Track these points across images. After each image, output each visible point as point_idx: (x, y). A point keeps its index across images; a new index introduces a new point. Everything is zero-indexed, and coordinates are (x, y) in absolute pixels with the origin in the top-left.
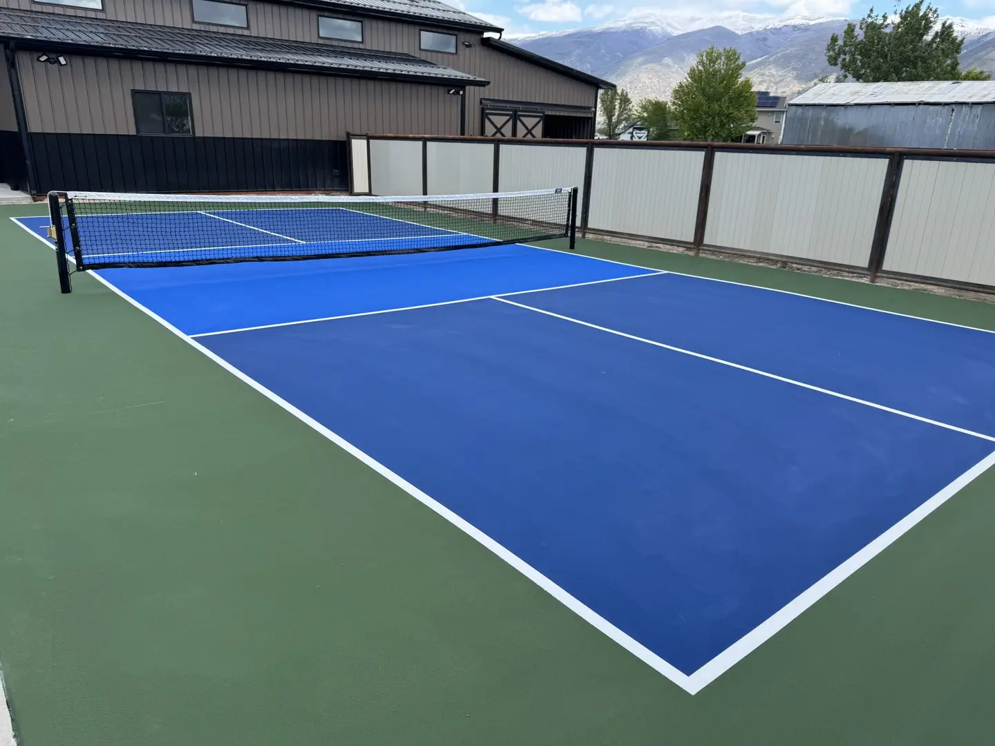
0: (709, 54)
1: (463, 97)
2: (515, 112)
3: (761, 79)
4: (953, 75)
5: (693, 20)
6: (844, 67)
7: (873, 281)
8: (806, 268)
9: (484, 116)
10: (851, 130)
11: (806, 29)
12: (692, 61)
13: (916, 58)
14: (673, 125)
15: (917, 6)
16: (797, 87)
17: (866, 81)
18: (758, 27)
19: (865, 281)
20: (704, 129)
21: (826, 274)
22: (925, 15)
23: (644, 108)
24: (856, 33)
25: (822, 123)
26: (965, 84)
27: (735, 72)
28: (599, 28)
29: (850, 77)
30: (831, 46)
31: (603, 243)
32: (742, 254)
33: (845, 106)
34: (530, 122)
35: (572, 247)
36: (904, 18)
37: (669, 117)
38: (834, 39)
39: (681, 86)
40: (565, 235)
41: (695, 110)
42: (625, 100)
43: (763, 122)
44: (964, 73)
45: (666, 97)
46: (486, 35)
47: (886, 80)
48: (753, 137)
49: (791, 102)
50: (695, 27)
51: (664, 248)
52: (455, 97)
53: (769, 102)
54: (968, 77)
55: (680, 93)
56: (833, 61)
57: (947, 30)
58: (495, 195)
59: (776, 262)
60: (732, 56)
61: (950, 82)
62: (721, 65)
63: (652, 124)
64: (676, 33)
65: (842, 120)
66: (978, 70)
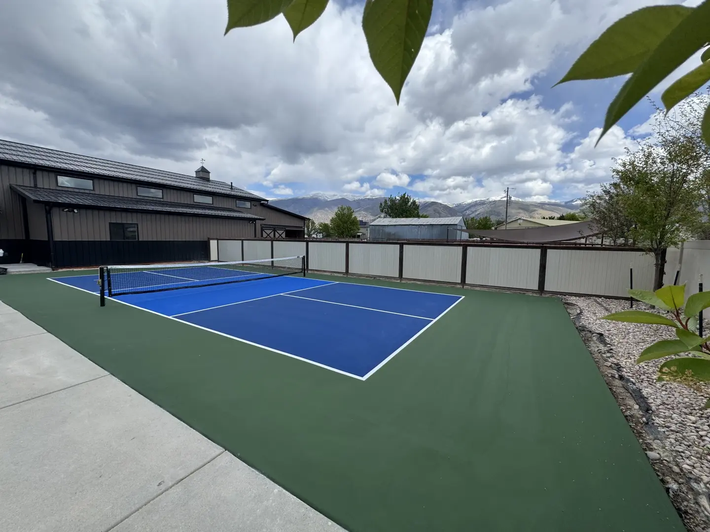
0: (341, 208)
1: (255, 224)
2: (275, 229)
3: (360, 216)
4: (418, 216)
5: (334, 195)
6: (385, 213)
7: (401, 281)
8: (381, 279)
9: (262, 230)
10: (390, 233)
11: (372, 200)
12: (336, 210)
13: (407, 210)
14: (331, 231)
15: (405, 194)
16: (372, 218)
17: (393, 218)
18: (356, 198)
19: (399, 281)
20: (343, 233)
21: (387, 280)
22: (407, 197)
23: (320, 226)
24: (387, 202)
25: (381, 231)
26: (421, 219)
27: (351, 214)
28: (301, 197)
29: (388, 216)
30: (381, 207)
31: (314, 274)
32: (361, 275)
33: (388, 225)
34: (280, 232)
35: (304, 276)
36: (401, 198)
37: (330, 229)
38: (381, 204)
39: (333, 218)
40: (302, 272)
41: (338, 226)
42: (313, 223)
43: (362, 230)
44: (421, 215)
45: (328, 222)
46: (262, 202)
47: (399, 217)
48: (359, 235)
49: (371, 224)
50: (335, 198)
51: (335, 274)
52: (251, 224)
53: (364, 224)
54: (422, 217)
55: (332, 220)
56: (382, 211)
57: (414, 202)
58: (272, 260)
59: (372, 277)
60: (349, 209)
61: (417, 218)
62: (346, 211)
63: (324, 231)
64: (329, 200)
65: (387, 230)
66: (425, 214)
